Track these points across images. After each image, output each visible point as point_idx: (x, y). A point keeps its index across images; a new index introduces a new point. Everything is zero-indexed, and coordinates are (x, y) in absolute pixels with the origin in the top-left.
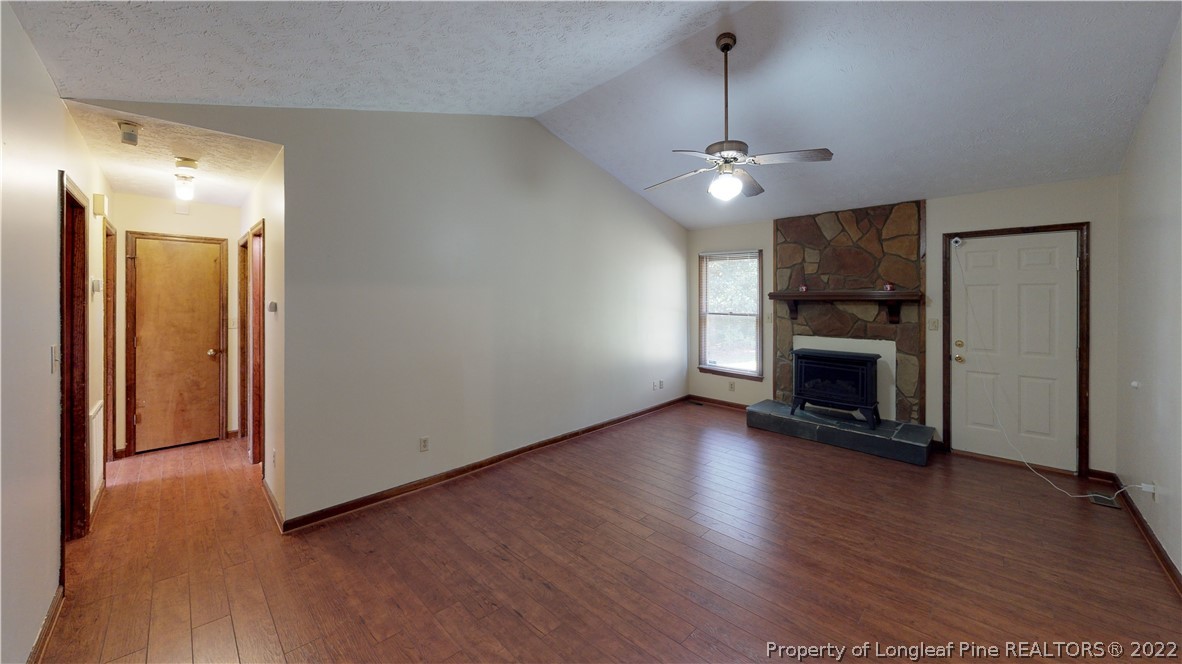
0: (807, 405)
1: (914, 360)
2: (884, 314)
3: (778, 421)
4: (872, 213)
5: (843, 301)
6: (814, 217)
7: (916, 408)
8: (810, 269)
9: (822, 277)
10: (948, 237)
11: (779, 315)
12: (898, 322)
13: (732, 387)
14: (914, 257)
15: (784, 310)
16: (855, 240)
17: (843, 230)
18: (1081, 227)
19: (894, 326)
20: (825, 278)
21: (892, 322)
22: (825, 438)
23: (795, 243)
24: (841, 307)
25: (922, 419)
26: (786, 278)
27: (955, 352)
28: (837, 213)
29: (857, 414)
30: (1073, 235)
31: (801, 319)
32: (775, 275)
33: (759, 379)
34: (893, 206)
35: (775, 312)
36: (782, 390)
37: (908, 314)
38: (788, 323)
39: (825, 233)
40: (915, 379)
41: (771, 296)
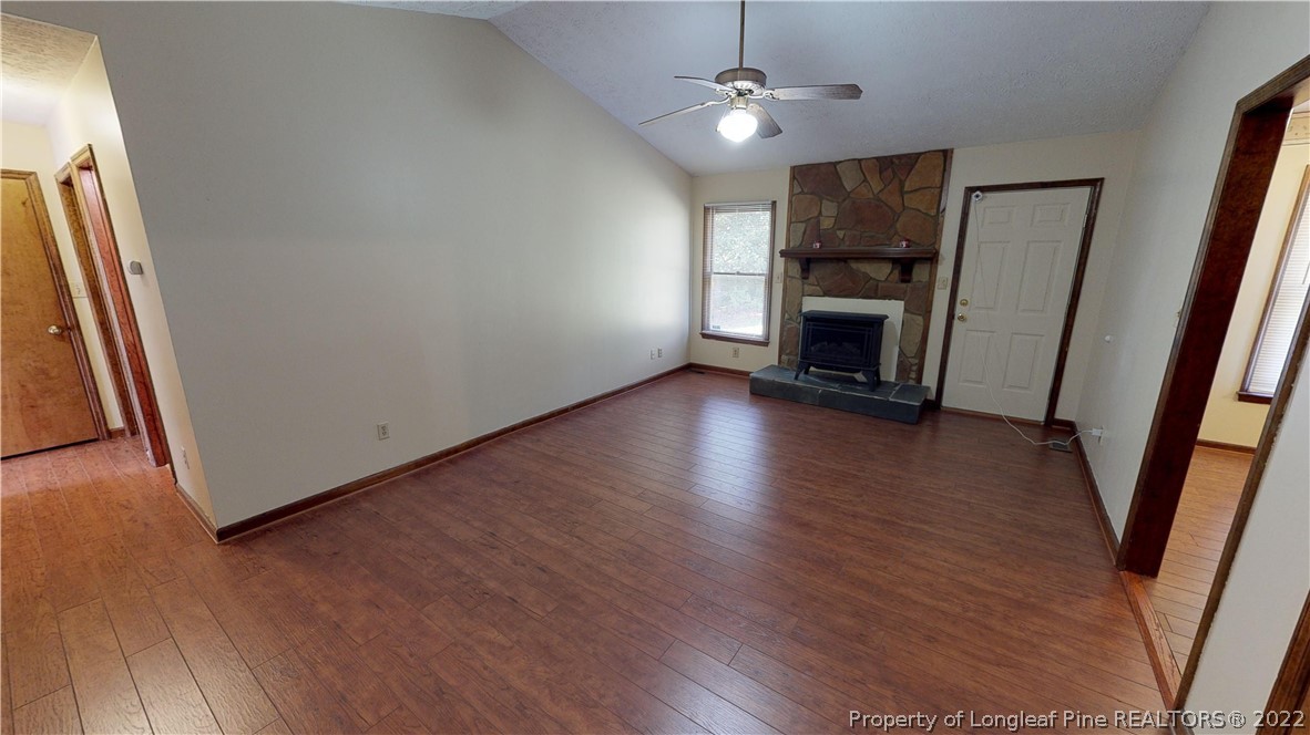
0: (812, 369)
1: (920, 320)
2: (896, 272)
3: (782, 387)
4: (897, 162)
5: (857, 259)
6: (835, 164)
7: (914, 368)
8: (827, 224)
9: (838, 232)
10: (970, 190)
11: (790, 274)
12: (909, 281)
13: (736, 353)
14: (933, 212)
15: (796, 269)
16: (876, 192)
17: (865, 180)
18: (1095, 184)
19: (904, 285)
20: (841, 234)
21: (903, 281)
22: (827, 402)
23: (811, 194)
24: (854, 265)
25: (919, 380)
26: (800, 234)
27: (959, 311)
28: (860, 160)
29: (860, 377)
30: (1087, 190)
31: (812, 279)
32: (788, 230)
33: (765, 343)
34: (920, 154)
35: (786, 271)
36: (787, 354)
37: (920, 273)
38: (798, 283)
39: (845, 184)
40: (918, 339)
41: (783, 254)
